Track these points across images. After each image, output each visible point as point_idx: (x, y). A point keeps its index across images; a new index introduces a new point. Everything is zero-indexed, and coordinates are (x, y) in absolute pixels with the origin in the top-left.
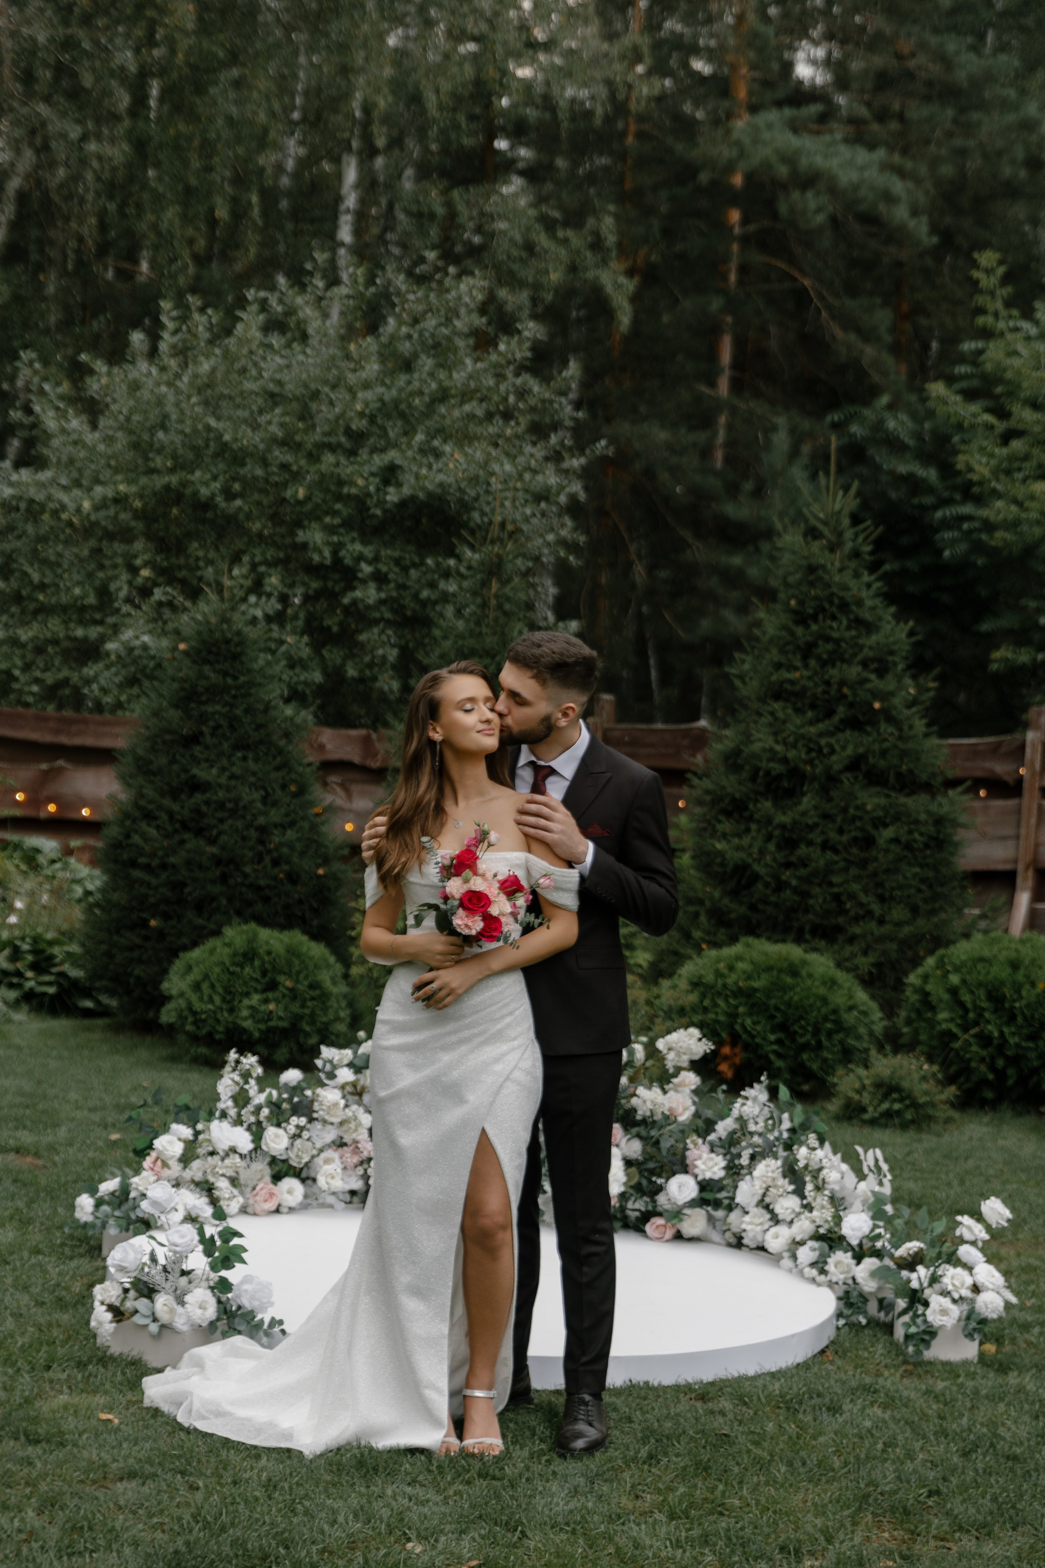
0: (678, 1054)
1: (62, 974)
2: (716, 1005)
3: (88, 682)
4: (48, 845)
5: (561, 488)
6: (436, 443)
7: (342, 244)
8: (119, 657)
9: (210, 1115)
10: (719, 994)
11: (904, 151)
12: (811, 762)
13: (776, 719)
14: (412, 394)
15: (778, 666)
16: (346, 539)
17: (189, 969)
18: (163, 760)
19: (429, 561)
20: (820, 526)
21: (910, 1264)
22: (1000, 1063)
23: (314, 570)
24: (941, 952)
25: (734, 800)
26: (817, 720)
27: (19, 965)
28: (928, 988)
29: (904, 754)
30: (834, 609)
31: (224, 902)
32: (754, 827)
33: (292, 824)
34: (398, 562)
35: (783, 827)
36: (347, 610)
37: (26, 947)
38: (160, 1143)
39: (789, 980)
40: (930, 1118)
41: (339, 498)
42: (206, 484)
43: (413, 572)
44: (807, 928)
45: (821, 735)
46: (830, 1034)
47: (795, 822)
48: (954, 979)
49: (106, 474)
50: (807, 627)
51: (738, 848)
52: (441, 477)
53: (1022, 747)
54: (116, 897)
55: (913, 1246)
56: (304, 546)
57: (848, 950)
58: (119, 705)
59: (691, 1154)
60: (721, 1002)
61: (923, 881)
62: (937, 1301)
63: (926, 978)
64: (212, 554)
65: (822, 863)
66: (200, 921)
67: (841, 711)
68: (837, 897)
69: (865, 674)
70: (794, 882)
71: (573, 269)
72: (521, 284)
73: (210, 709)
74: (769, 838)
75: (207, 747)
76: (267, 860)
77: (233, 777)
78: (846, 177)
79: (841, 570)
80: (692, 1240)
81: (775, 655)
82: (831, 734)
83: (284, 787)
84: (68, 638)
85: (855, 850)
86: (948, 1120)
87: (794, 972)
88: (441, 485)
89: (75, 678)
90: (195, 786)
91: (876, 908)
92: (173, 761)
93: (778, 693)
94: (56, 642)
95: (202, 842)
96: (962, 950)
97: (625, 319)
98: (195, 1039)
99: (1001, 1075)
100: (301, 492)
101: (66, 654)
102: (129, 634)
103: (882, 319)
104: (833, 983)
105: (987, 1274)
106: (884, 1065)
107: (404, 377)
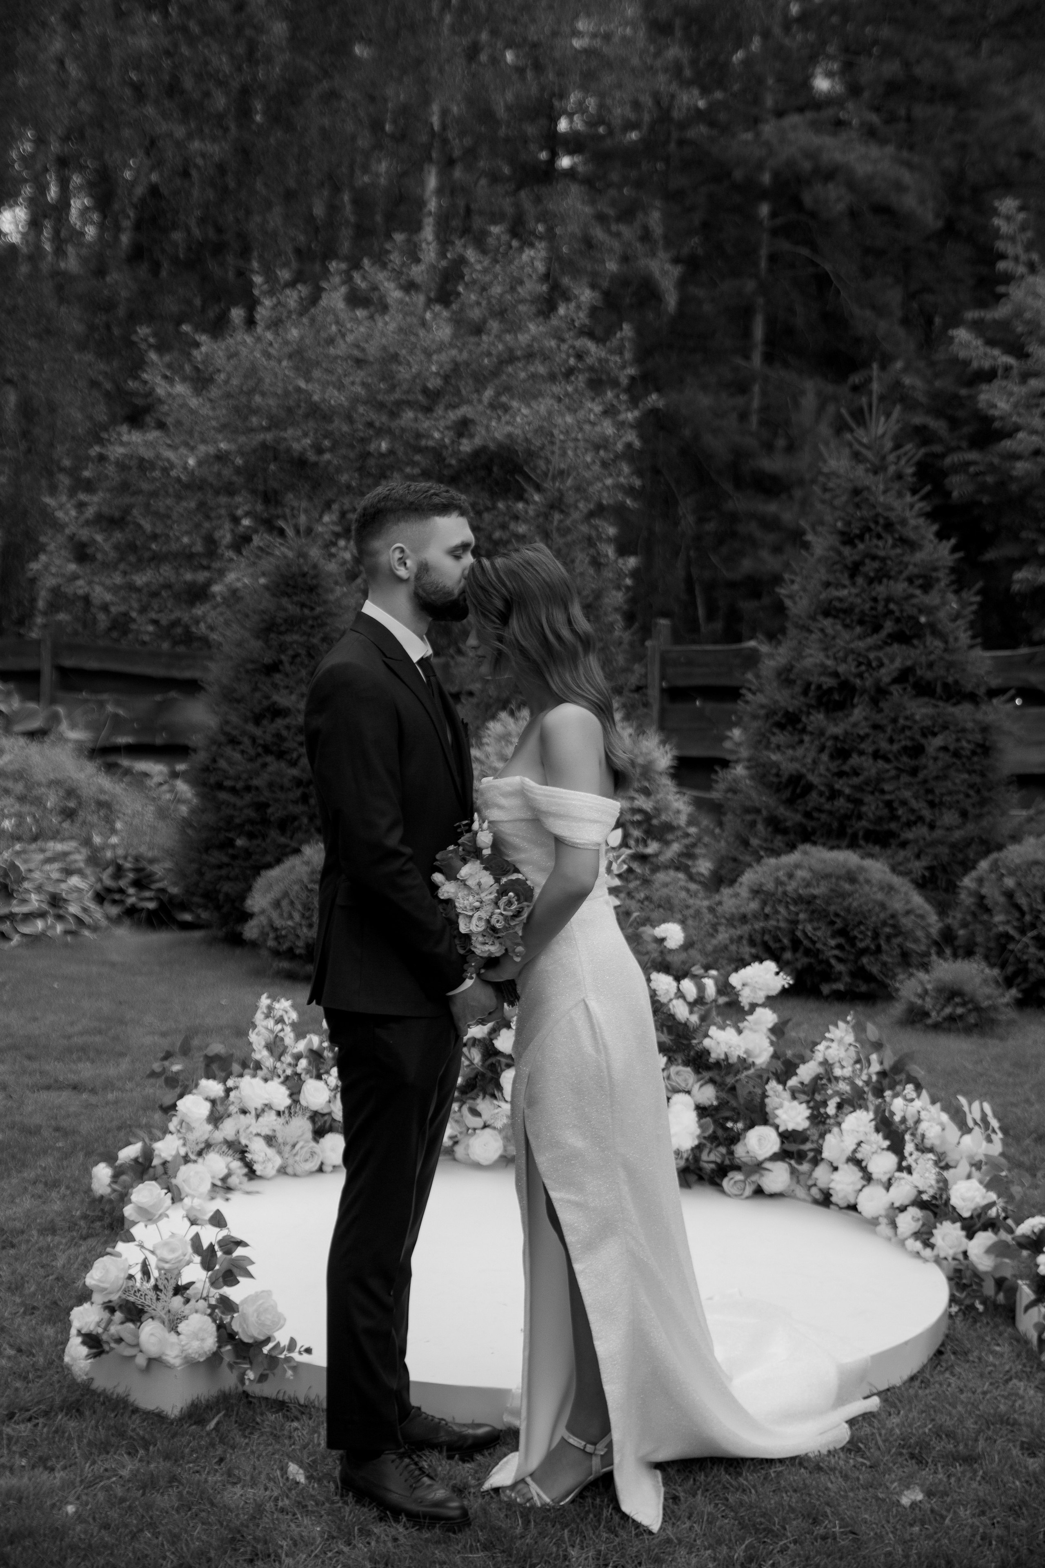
0: (754, 990)
1: (161, 890)
2: (777, 912)
3: (197, 621)
4: (157, 770)
5: (618, 438)
6: (504, 399)
8: (224, 598)
9: (243, 1069)
10: (780, 901)
11: (911, 148)
12: (860, 676)
13: (826, 635)
14: (481, 355)
15: (827, 585)
17: (270, 887)
18: (246, 688)
19: (501, 505)
20: (864, 451)
21: (1035, 1243)
24: (994, 855)
25: (787, 713)
26: (865, 636)
27: (122, 883)
28: (984, 891)
29: (950, 665)
30: (879, 529)
31: (305, 820)
32: (807, 738)
35: (836, 738)
37: (128, 865)
38: (183, 1104)
39: (847, 887)
40: (993, 1022)
41: (419, 450)
42: (298, 440)
43: (487, 516)
44: (861, 834)
45: (869, 649)
46: (888, 938)
47: (846, 733)
48: (1010, 882)
49: (208, 434)
50: (854, 546)
51: (792, 760)
52: (509, 428)
54: (207, 816)
55: (1037, 1222)
57: (902, 854)
59: (770, 1102)
60: (782, 909)
61: (971, 786)
63: (980, 881)
64: (305, 504)
65: (873, 771)
66: (283, 840)
67: (889, 626)
68: (889, 804)
69: (911, 590)
70: (847, 791)
71: (626, 259)
72: (584, 271)
74: (822, 749)
75: (287, 675)
78: (862, 169)
79: (885, 492)
80: (773, 1196)
81: (823, 574)
82: (879, 648)
84: (179, 582)
85: (905, 759)
86: (1011, 1023)
87: (851, 878)
88: (509, 436)
89: (186, 618)
90: (276, 712)
91: (927, 813)
92: (256, 689)
93: (828, 611)
94: (168, 586)
95: (283, 765)
96: (1014, 854)
97: (671, 301)
100: (384, 446)
101: (177, 597)
102: (231, 577)
103: (894, 297)
104: (890, 889)
106: (945, 970)
107: (474, 340)
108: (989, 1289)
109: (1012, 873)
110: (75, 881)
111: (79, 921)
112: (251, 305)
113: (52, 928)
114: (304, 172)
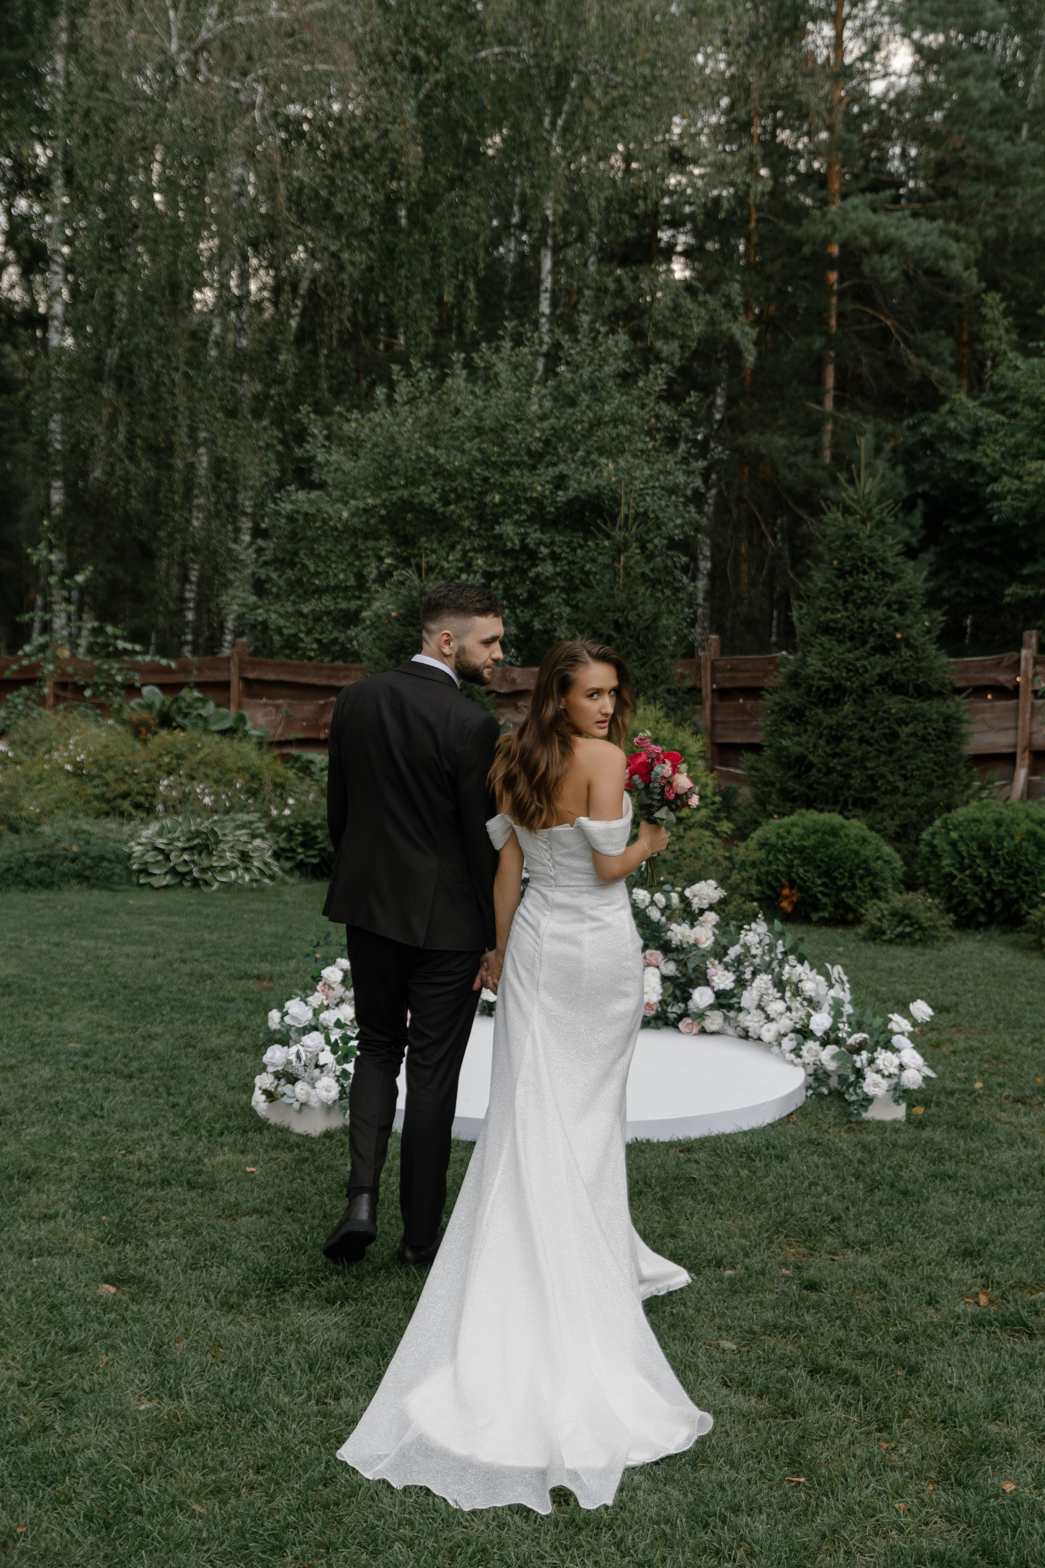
0: (701, 899)
1: (322, 850)
2: (778, 859)
3: (351, 640)
5: (687, 484)
7: (543, 315)
8: (371, 622)
10: (780, 851)
11: (959, 221)
12: (849, 679)
13: (824, 649)
14: (577, 422)
15: (825, 610)
16: (530, 530)
19: (591, 543)
20: (854, 505)
21: (857, 1049)
22: (989, 895)
23: (506, 553)
24: (946, 815)
25: (795, 709)
26: (856, 649)
27: (293, 844)
28: (935, 842)
29: (920, 670)
30: (865, 566)
32: (809, 728)
34: (569, 544)
35: (830, 727)
36: (534, 581)
37: (297, 831)
38: (325, 972)
39: (831, 839)
40: (933, 938)
41: (524, 500)
42: (429, 495)
43: (580, 552)
44: (850, 800)
45: (857, 659)
46: (861, 878)
47: (839, 724)
48: (954, 835)
49: (358, 492)
50: (846, 580)
51: (800, 744)
52: (597, 482)
53: (1018, 661)
55: (859, 1037)
56: (500, 537)
57: (879, 816)
59: (711, 971)
60: (781, 857)
61: (936, 763)
62: (871, 1077)
63: (934, 835)
64: (435, 546)
65: (859, 753)
67: (872, 640)
68: (871, 778)
69: (889, 613)
70: (839, 768)
71: (712, 322)
72: (673, 335)
74: (820, 736)
78: (913, 243)
79: (870, 537)
80: (713, 1033)
81: (823, 602)
82: (866, 658)
84: (337, 609)
85: (884, 743)
86: (948, 939)
87: (834, 832)
88: (597, 487)
89: (342, 638)
91: (901, 785)
93: (826, 629)
94: (328, 613)
96: (960, 814)
97: (750, 359)
99: (990, 904)
100: (497, 498)
101: (335, 621)
102: (376, 605)
104: (864, 841)
105: (911, 1056)
106: (899, 900)
107: (570, 411)
108: (833, 1082)
110: (258, 842)
111: (262, 872)
112: (392, 386)
113: (243, 877)
114: (436, 266)
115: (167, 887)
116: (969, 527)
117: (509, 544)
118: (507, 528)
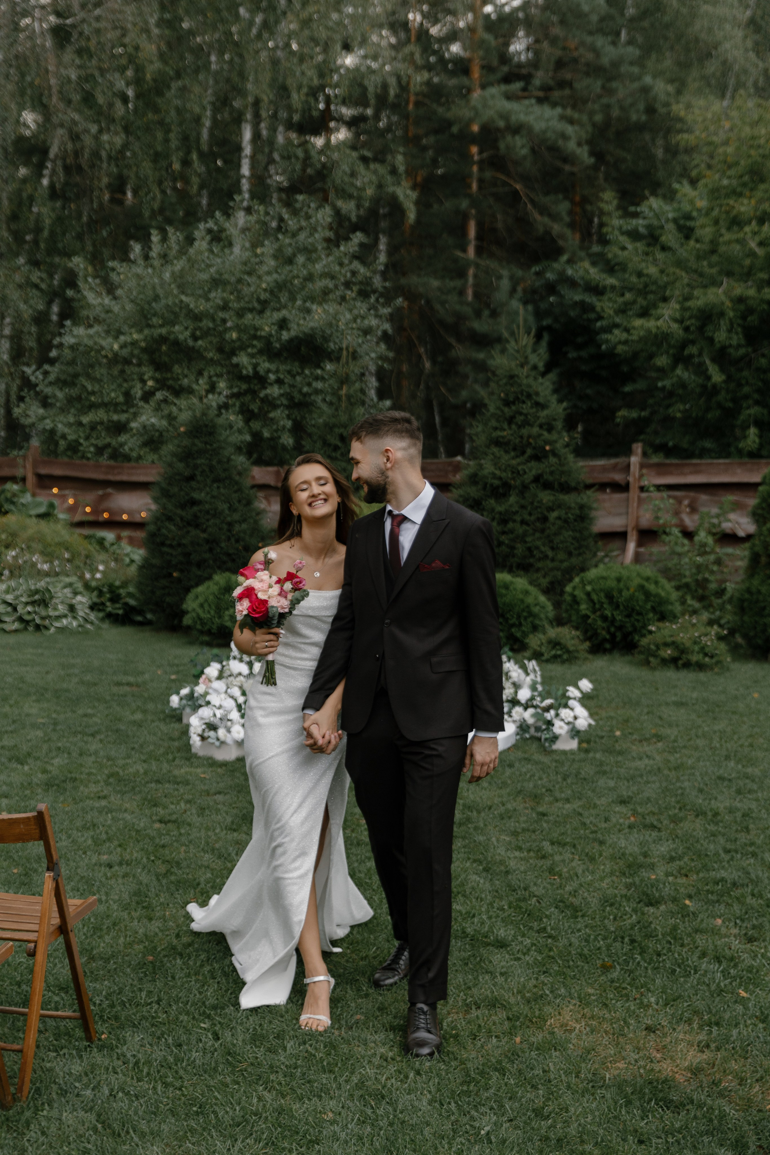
1: (126, 604)
3: (122, 445)
4: (109, 536)
5: (378, 326)
6: (308, 304)
7: (244, 176)
8: (138, 431)
9: (228, 658)
11: (574, 107)
12: (514, 479)
13: (495, 456)
14: (294, 277)
15: (496, 429)
16: (260, 361)
17: (197, 597)
18: (176, 489)
19: (307, 372)
20: (516, 354)
21: (547, 709)
22: (612, 629)
23: (243, 378)
24: (582, 575)
25: (474, 500)
26: (517, 457)
27: (103, 599)
28: (575, 593)
29: (563, 473)
31: (211, 562)
33: (245, 520)
34: (289, 372)
35: (500, 513)
36: (262, 400)
37: (105, 590)
38: (207, 671)
40: (576, 658)
41: (255, 337)
42: (182, 333)
43: (298, 378)
44: (515, 564)
45: (519, 464)
46: (526, 618)
47: (506, 510)
48: (589, 588)
49: (125, 328)
50: (510, 407)
52: (312, 324)
53: (628, 466)
54: (154, 561)
55: (548, 702)
56: (237, 365)
57: (535, 576)
58: (139, 457)
61: (574, 538)
62: (557, 723)
63: (574, 588)
64: (186, 371)
66: (199, 573)
67: (529, 452)
68: (529, 549)
70: (506, 542)
71: (380, 186)
72: (351, 197)
73: (199, 462)
74: (493, 519)
75: (198, 482)
76: (233, 540)
77: (213, 497)
78: (538, 126)
79: (527, 377)
81: (494, 423)
82: (525, 464)
83: (239, 501)
84: (109, 421)
85: (538, 524)
86: (586, 659)
88: (312, 329)
89: (114, 443)
90: (193, 502)
91: (550, 554)
92: (181, 490)
93: (497, 443)
94: (102, 423)
95: (198, 532)
96: (592, 573)
97: (412, 216)
98: (202, 632)
99: (613, 636)
100: (234, 335)
101: (108, 429)
102: (144, 418)
103: (563, 207)
104: (527, 593)
105: (581, 711)
106: (553, 632)
107: (288, 268)
108: (532, 730)
109: (590, 583)
110: (79, 598)
111: (86, 620)
112: (147, 245)
113: (71, 623)
114: (167, 141)
115: (16, 631)
116: (584, 354)
117: (244, 372)
118: (243, 359)
